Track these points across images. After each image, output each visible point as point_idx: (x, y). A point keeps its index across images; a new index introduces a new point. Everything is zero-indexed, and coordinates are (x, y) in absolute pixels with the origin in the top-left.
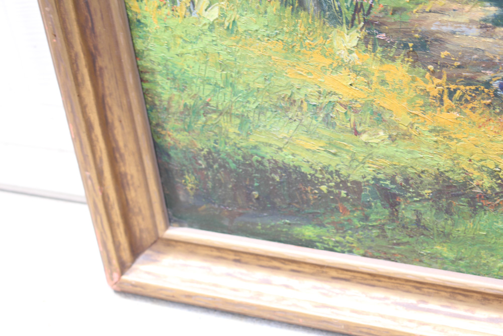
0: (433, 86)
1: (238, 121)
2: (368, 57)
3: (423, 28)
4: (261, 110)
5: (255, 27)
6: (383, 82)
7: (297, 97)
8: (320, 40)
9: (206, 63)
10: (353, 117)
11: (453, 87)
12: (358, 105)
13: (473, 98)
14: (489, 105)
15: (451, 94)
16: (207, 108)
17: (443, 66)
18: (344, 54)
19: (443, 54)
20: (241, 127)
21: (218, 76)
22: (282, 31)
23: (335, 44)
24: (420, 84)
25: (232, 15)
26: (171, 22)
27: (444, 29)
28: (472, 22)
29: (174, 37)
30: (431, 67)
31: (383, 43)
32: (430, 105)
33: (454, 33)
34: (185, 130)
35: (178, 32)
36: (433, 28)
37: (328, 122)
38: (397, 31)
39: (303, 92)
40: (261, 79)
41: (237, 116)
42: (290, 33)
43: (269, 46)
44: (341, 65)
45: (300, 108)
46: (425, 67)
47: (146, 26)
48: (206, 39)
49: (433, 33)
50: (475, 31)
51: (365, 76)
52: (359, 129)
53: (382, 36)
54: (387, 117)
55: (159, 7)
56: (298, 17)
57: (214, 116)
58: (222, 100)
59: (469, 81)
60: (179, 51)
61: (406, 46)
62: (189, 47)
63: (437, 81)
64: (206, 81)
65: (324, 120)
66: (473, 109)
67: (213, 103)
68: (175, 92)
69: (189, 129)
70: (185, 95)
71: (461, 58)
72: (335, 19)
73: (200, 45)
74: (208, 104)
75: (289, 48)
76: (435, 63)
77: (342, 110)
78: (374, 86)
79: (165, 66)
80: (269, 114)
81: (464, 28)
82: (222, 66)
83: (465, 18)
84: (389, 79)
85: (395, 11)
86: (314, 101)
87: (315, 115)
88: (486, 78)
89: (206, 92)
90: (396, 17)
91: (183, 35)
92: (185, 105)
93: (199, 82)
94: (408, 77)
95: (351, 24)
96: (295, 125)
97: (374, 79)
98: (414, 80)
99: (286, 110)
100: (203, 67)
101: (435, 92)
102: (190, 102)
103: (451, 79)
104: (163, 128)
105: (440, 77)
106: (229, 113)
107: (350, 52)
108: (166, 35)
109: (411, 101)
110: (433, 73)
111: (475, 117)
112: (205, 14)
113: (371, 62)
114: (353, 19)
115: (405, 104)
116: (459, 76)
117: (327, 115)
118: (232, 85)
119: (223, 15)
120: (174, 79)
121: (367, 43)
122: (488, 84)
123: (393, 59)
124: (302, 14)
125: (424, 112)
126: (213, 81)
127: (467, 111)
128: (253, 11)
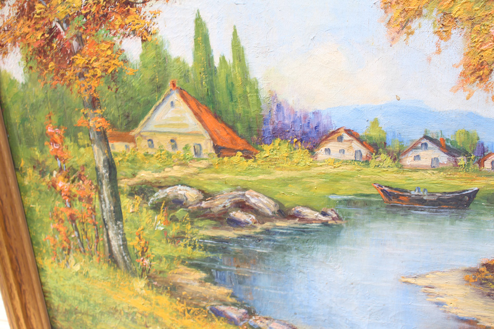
0: (181, 307)
1: (91, 318)
2: (150, 292)
3: (174, 281)
4: (102, 313)
5: (97, 275)
6: (157, 304)
7: (118, 308)
8: (127, 283)
9: (75, 290)
10: (145, 319)
11: (189, 308)
12: (147, 314)
13: (199, 314)
14: (206, 317)
15: (189, 311)
16: (76, 311)
17: (184, 298)
18: (139, 290)
19: (184, 293)
20: (93, 321)
21: (81, 296)
22: (110, 278)
23: (134, 285)
24: (175, 306)
25: (86, 269)
26: (58, 270)
27: (183, 282)
28: (195, 279)
29: (60, 277)
30: (178, 298)
31: (156, 286)
32: (180, 316)
33: (187, 284)
34: (66, 321)
35: (61, 275)
36: (178, 281)
37: (134, 321)
38: (162, 281)
39: (121, 306)
40: (101, 299)
41: (91, 316)
42: (114, 279)
43: (104, 284)
44: (138, 295)
45: (120, 313)
46: (176, 298)
47: (46, 271)
48: (75, 279)
49: (178, 283)
50: (197, 284)
51: (149, 300)
52: (148, 325)
53: (156, 283)
54: (160, 320)
55: (52, 263)
56: (116, 272)
57: (80, 315)
58: (83, 307)
59: (196, 306)
60: (62, 283)
61: (167, 288)
62: (67, 282)
63: (182, 305)
64: (75, 298)
65: (131, 320)
66: (199, 319)
67: (79, 309)
68: (61, 303)
69: (68, 320)
70: (65, 304)
71: (192, 295)
72: (134, 274)
73: (71, 282)
74: (76, 309)
75: (114, 286)
76: (180, 297)
77: (140, 316)
78: (153, 305)
79: (56, 290)
80: (106, 315)
81: (192, 282)
82: (83, 292)
83: (192, 278)
84: (160, 303)
85: (160, 272)
86: (126, 311)
87: (127, 317)
88: (203, 305)
89: (75, 303)
90: (161, 275)
91: (64, 276)
92: (66, 309)
93: (72, 299)
94: (168, 303)
95: (141, 276)
96: (118, 321)
97: (153, 302)
98: (171, 304)
99: (114, 314)
100: (74, 292)
101: (181, 310)
102: (68, 308)
103: (188, 305)
104: (56, 319)
105: (183, 303)
106: (86, 314)
107: (142, 289)
108: (56, 276)
109: (171, 313)
110: (180, 301)
111: (200, 322)
112: (74, 267)
113: (151, 294)
114: (142, 274)
115: (168, 315)
116: (191, 303)
117: (133, 318)
118: (88, 301)
119: (82, 268)
120: (60, 297)
121: (149, 286)
122: (204, 308)
123: (161, 294)
124: (118, 270)
125: (177, 319)
126: (79, 299)
127: (197, 319)
128: (96, 268)
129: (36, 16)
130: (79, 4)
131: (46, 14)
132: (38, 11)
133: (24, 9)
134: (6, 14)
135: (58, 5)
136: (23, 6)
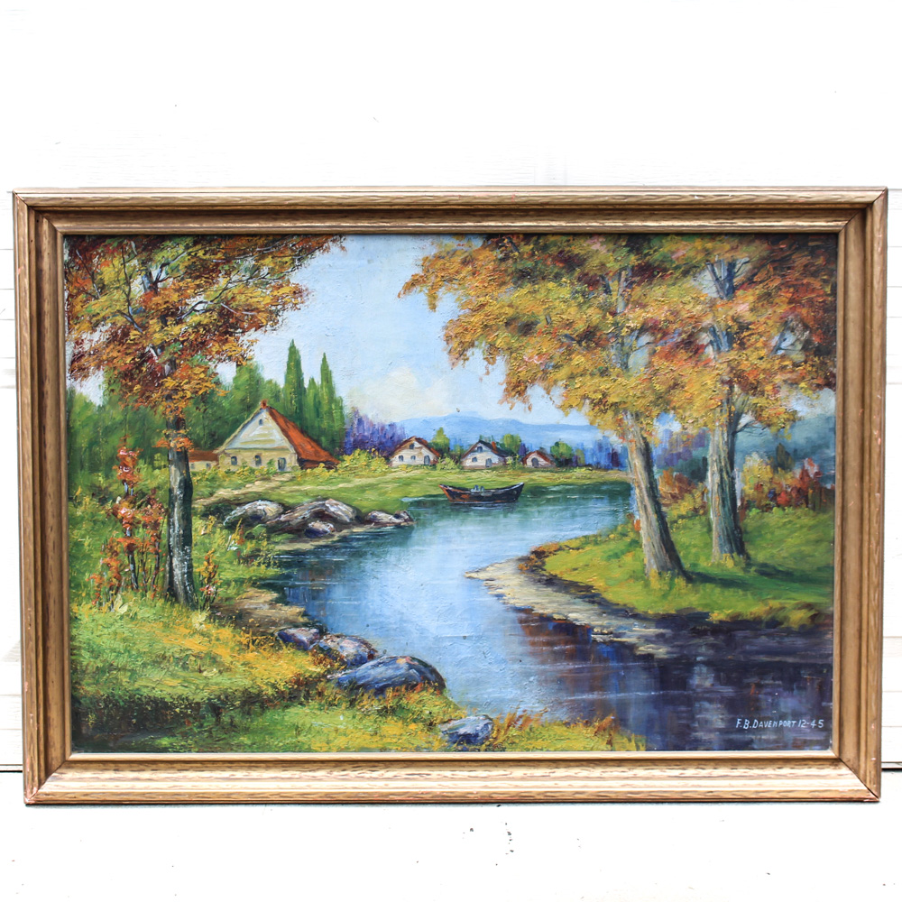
0: (244, 638)
1: (129, 674)
2: (211, 626)
3: (241, 607)
4: (144, 665)
5: (148, 615)
6: (218, 639)
7: (167, 654)
8: (185, 619)
9: (115, 639)
10: (199, 662)
11: (254, 638)
12: (203, 655)
13: (265, 643)
14: (272, 646)
15: (254, 642)
16: (111, 667)
17: (250, 627)
18: (197, 626)
19: (250, 621)
20: (130, 678)
21: (120, 646)
22: (163, 616)
23: (193, 621)
24: (238, 638)
25: (136, 609)
26: (96, 617)
27: (251, 607)
28: (265, 602)
29: (97, 625)
30: (244, 628)
31: (219, 618)
32: (243, 649)
33: (256, 608)
34: (94, 684)
35: (100, 622)
36: (246, 607)
37: (185, 667)
38: (227, 610)
39: (171, 651)
40: (147, 646)
41: (129, 670)
42: (168, 617)
43: (155, 625)
44: (196, 632)
45: (169, 661)
46: (241, 628)
47: (80, 620)
48: (117, 625)
49: (246, 609)
50: (267, 606)
51: (208, 637)
52: (202, 669)
53: (219, 614)
54: (218, 659)
55: (91, 608)
56: (174, 607)
57: (115, 672)
58: (121, 661)
59: (263, 634)
60: (99, 633)
61: (232, 618)
62: (106, 630)
63: (247, 635)
64: (113, 650)
65: (182, 666)
66: (264, 649)
67: (115, 664)
68: (92, 660)
69: (97, 683)
70: (98, 661)
71: (259, 621)
72: (194, 607)
73: (113, 628)
74: (112, 665)
75: (166, 626)
76: (246, 626)
77: (193, 659)
78: (212, 642)
79: (89, 644)
80: (149, 667)
81: (261, 605)
82: (125, 640)
83: (262, 601)
84: (221, 637)
85: (227, 599)
86: (177, 656)
87: (177, 664)
88: (271, 631)
89: (111, 657)
90: (227, 603)
91: (103, 624)
92: (98, 667)
93: (108, 651)
94: (232, 635)
95: (203, 609)
96: (164, 671)
97: (213, 638)
98: (234, 636)
99: (160, 663)
100: (113, 642)
101: (245, 642)
102: (100, 665)
103: (254, 634)
104: (80, 684)
105: (248, 633)
106: (124, 669)
107: (201, 624)
108: (92, 625)
109: (232, 649)
110: (245, 631)
111: (265, 654)
112: (119, 610)
113: (213, 630)
114: (204, 605)
115: (229, 651)
116: (258, 631)
117: (184, 663)
118: (129, 651)
119: (130, 610)
120: (92, 652)
121: (210, 619)
122: (272, 634)
123: (224, 626)
124: (176, 605)
125: (239, 654)
126: (117, 650)
127: (261, 651)
128: (148, 606)
129: (129, 341)
130: (178, 332)
131: (141, 340)
132: (132, 337)
133: (117, 335)
134: (96, 339)
135: (155, 332)
136: (116, 332)
